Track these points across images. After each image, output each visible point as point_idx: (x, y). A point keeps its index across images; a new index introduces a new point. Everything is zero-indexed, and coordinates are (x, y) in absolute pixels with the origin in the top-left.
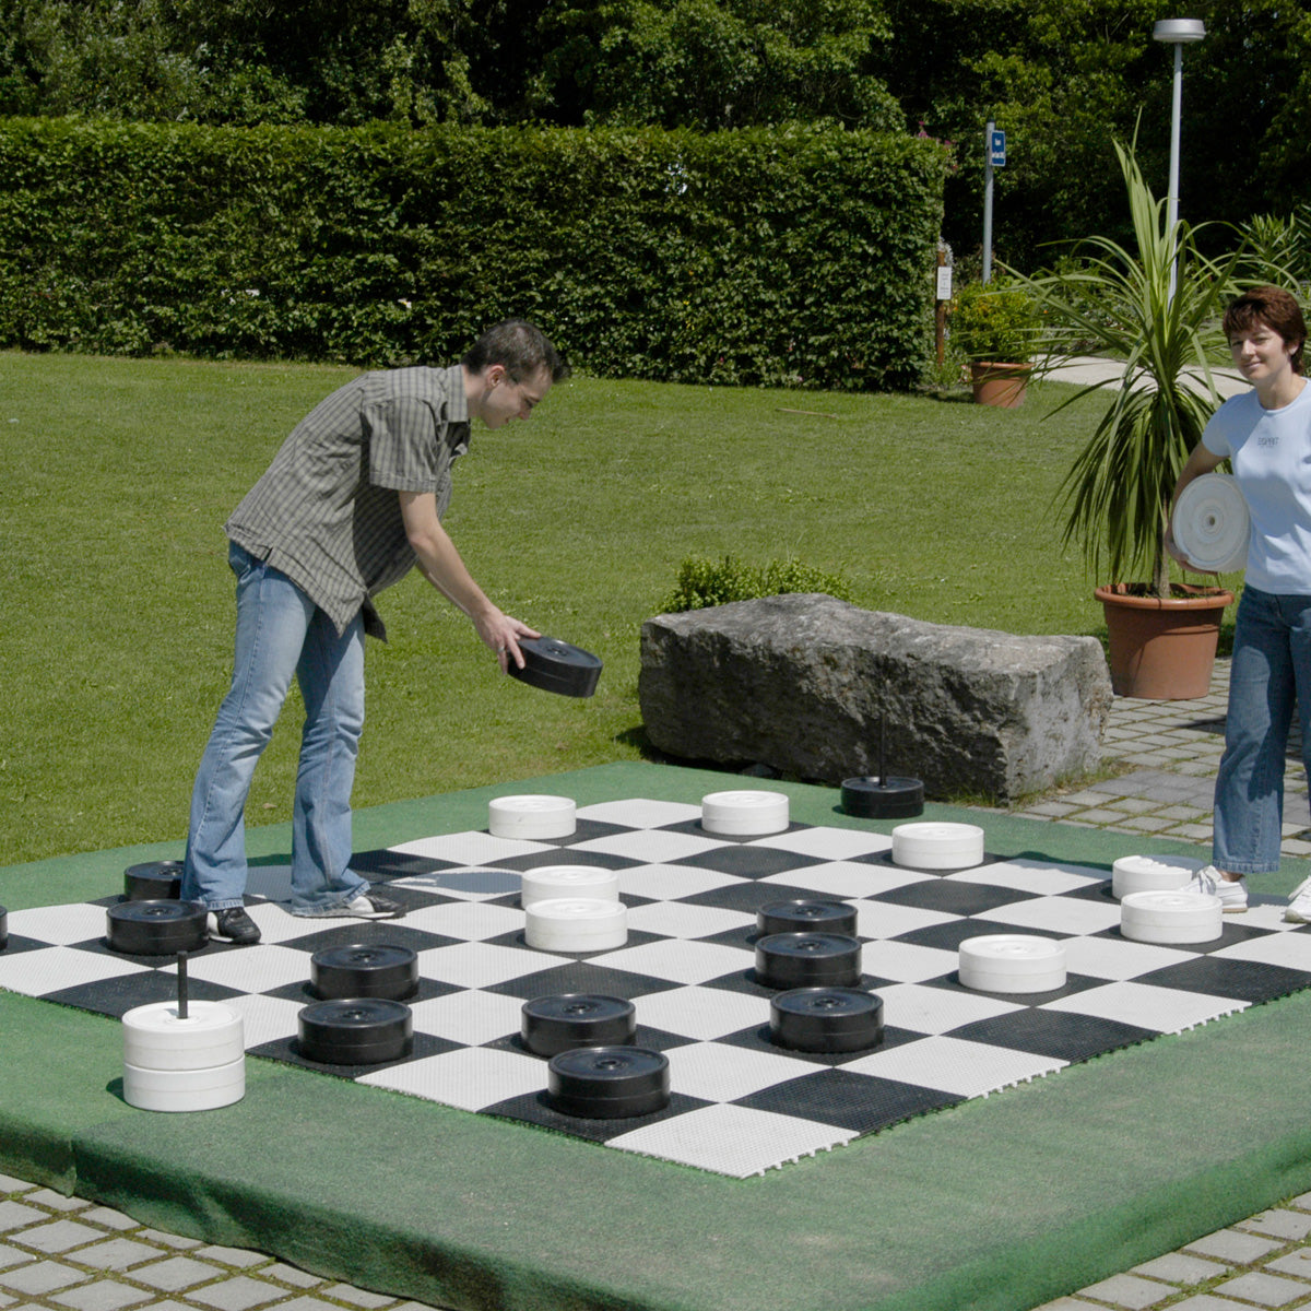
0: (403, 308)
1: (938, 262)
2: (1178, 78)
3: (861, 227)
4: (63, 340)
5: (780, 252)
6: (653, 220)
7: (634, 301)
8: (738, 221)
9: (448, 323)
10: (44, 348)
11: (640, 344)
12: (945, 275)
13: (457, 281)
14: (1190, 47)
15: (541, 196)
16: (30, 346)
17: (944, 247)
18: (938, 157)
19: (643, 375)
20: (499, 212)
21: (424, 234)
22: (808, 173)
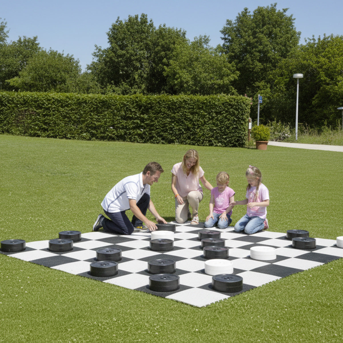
0: (142, 131)
1: (249, 122)
2: (298, 85)
3: (233, 114)
4: (74, 137)
5: (217, 120)
6: (192, 113)
7: (188, 129)
8: (209, 114)
9: (150, 134)
10: (70, 139)
11: (189, 138)
12: (250, 124)
13: (152, 125)
14: (300, 79)
15: (169, 108)
16: (67, 138)
17: (250, 118)
18: (249, 100)
19: (190, 144)
20: (161, 112)
21: (146, 116)
22: (223, 104)
